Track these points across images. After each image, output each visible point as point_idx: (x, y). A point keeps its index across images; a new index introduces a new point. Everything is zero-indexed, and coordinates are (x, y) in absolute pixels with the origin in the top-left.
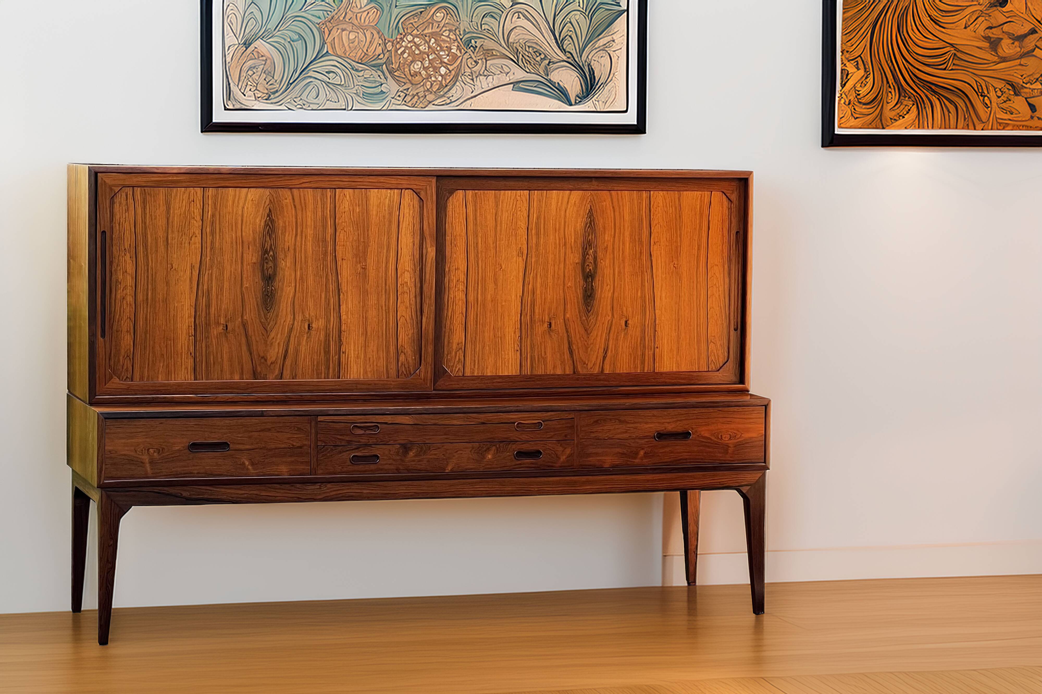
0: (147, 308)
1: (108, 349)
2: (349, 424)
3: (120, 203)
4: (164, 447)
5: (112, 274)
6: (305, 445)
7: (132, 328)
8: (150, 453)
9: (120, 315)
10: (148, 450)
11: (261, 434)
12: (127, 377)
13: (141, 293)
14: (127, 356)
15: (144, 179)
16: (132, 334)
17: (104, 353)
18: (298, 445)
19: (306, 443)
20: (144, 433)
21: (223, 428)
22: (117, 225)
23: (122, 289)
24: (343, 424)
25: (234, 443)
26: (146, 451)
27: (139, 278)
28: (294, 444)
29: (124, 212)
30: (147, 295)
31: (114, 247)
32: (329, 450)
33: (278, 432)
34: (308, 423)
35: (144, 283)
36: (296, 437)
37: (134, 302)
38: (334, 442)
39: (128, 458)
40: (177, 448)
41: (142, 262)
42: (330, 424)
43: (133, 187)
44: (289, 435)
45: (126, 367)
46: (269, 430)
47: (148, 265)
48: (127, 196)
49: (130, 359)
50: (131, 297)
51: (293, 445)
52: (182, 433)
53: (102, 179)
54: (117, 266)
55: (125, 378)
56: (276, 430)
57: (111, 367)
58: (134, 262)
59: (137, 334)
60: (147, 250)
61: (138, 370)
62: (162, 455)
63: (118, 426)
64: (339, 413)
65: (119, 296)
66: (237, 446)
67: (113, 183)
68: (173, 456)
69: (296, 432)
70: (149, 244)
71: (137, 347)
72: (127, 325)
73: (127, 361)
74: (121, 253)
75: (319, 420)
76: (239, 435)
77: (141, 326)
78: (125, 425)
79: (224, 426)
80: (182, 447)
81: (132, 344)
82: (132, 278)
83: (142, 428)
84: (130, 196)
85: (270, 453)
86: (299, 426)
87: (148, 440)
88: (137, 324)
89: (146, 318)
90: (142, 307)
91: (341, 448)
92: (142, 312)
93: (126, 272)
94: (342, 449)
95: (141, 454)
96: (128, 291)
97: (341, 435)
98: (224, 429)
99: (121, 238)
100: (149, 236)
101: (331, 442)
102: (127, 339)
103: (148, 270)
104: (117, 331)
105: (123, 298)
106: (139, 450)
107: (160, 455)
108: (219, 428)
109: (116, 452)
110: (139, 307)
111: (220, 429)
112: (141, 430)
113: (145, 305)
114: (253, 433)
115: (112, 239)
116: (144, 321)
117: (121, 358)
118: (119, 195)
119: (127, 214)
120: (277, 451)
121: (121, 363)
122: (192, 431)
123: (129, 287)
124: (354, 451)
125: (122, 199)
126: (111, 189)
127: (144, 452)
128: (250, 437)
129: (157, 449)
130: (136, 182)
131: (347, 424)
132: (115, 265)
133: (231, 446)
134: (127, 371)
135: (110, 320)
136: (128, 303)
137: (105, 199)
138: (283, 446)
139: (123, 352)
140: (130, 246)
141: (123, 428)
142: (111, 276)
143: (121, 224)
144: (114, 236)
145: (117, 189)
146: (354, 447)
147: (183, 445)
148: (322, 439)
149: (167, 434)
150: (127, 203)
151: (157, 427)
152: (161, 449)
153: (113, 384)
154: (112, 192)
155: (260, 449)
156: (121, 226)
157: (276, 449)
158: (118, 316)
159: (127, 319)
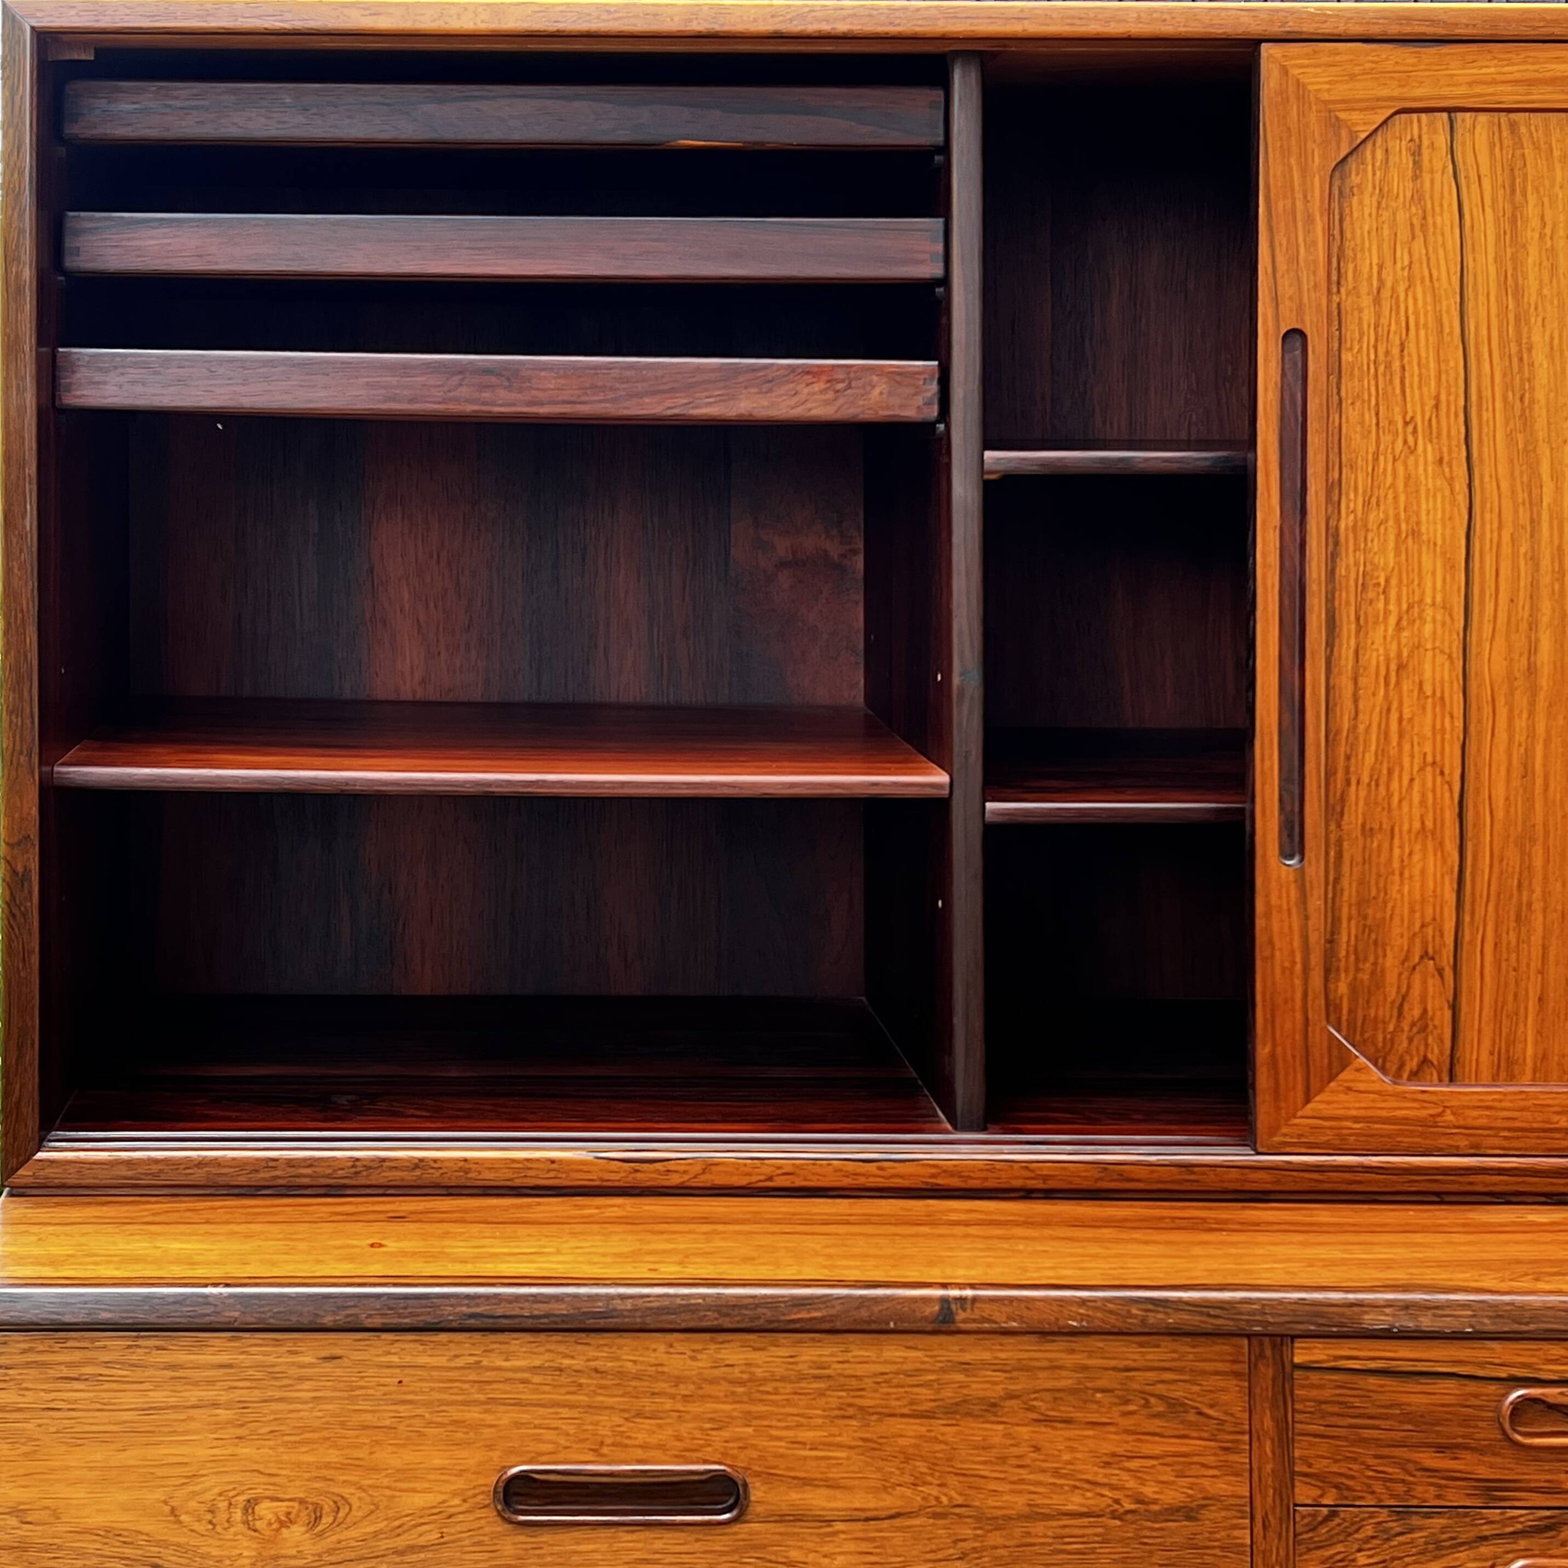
0: (1531, 713)
1: (1317, 922)
2: (1492, 1388)
3: (1383, 193)
4: (345, 1491)
5: (1336, 544)
6: (1211, 1500)
7: (1450, 815)
8: (259, 1525)
9: (1381, 752)
10: (250, 1506)
11: (939, 1427)
12: (1425, 1061)
13: (1500, 641)
14: (1425, 955)
15: (1513, 71)
16: (1451, 847)
17: (1297, 943)
18: (1172, 1497)
19: (1221, 1487)
20: (223, 1414)
21: (708, 1389)
22: (1366, 301)
23: (1392, 620)
24: (1451, 1384)
25: (770, 1477)
26: (238, 1515)
27: (1485, 564)
28: (1149, 1491)
29: (1404, 234)
30: (1533, 649)
31: (1351, 413)
32: (1369, 1531)
33: (1046, 1421)
34: (1237, 1375)
35: (1515, 591)
36: (1157, 1450)
37: (1457, 687)
38: (1400, 1488)
39: (128, 1551)
40: (419, 1500)
41: (1505, 485)
42: (1373, 1381)
43: (1450, 110)
44: (1111, 1444)
45: (1417, 1012)
46: (991, 1408)
47: (1534, 503)
48: (1416, 153)
49: (1440, 972)
50: (1440, 659)
51: (1139, 1500)
52: (457, 1416)
53: (1285, 71)
54: (1367, 503)
55: (1412, 1064)
56: (1031, 1409)
57: (1339, 1008)
58: (1461, 485)
59: (1476, 846)
60: (1526, 420)
61: (1487, 1031)
62: (330, 1541)
63: (65, 1372)
64: (1426, 1322)
65: (1375, 656)
66: (794, 1496)
67: (1342, 91)
68: (401, 1542)
69: (1155, 1425)
70: (1540, 395)
71: (1480, 912)
72: (1423, 802)
73: (1424, 983)
74: (1386, 438)
75: (1297, 1360)
76: (807, 1435)
77: (1500, 803)
78: (106, 1364)
79: (713, 1381)
80: (454, 1494)
81: (1450, 897)
82: (1450, 566)
83: (211, 1382)
84: (1436, 159)
85: (995, 1538)
86: (1177, 1393)
87: (246, 1451)
88: (1478, 791)
89: (1527, 772)
90: (1502, 712)
91: (1440, 1522)
92: (1502, 735)
93: (1415, 534)
94: (1444, 1529)
95: (201, 1527)
96: (1428, 628)
97: (1441, 1449)
98: (716, 1399)
99: (1388, 366)
100: (1540, 356)
101: (1378, 1487)
102: (1423, 872)
103: (1535, 523)
104: (1367, 832)
105: (1401, 667)
106: (193, 1504)
107: (321, 1535)
108: (685, 1389)
109: (56, 1514)
110: (1487, 710)
111: (686, 1398)
112: (209, 1394)
113: (1521, 701)
114: (897, 1425)
115: (1336, 370)
116: (1516, 783)
117: (1391, 962)
118: (1374, 155)
119: (1418, 245)
120: (1039, 1528)
121: (1392, 993)
122: (519, 1403)
123: (1429, 612)
124: (1523, 1544)
125: (1394, 173)
126: (1334, 124)
127: (222, 1516)
128: (871, 1447)
129: (302, 1501)
130: (1470, 84)
131: (1472, 1387)
132: (1352, 502)
133: (757, 1492)
134: (1424, 1029)
135: (1330, 773)
136: (1428, 689)
137: (1304, 170)
138: (1075, 1502)
139: (1398, 937)
140: (1437, 407)
141: (97, 1379)
142: (1333, 557)
143: (1386, 293)
144: (1347, 357)
145: (1363, 123)
146: (1526, 1518)
147: (460, 1484)
148: (1320, 1466)
149: (368, 1418)
150: (1417, 197)
151: (302, 1379)
152: (328, 1506)
153: (1351, 1097)
154: (1337, 135)
155: (936, 1516)
156: (1386, 305)
157: (1034, 1515)
158: (1369, 758)
159: (1422, 769)
